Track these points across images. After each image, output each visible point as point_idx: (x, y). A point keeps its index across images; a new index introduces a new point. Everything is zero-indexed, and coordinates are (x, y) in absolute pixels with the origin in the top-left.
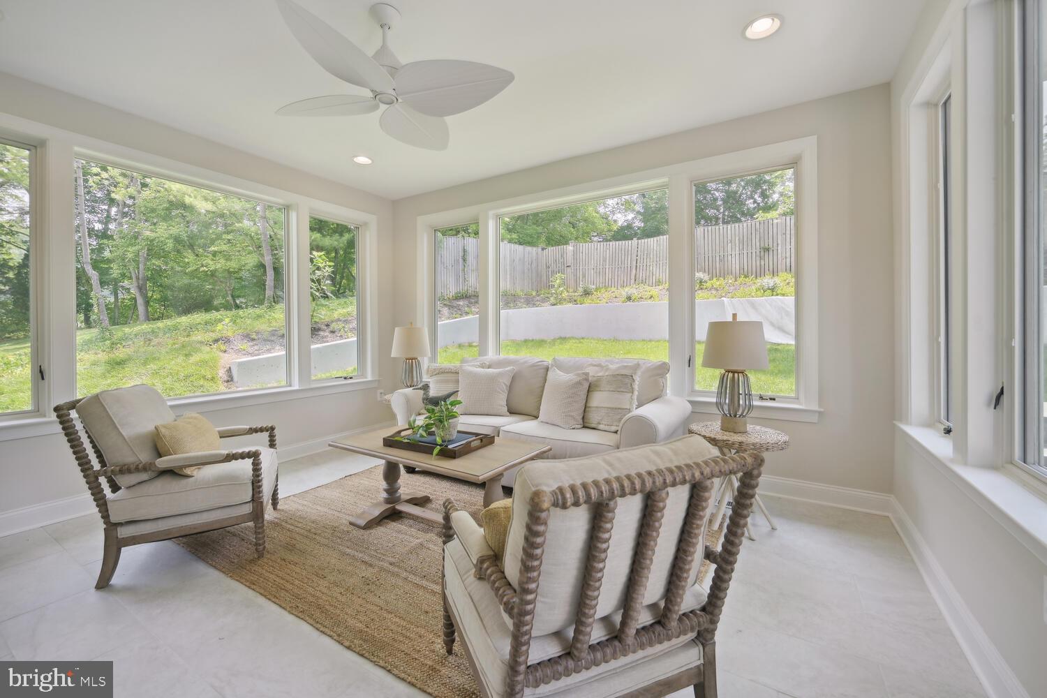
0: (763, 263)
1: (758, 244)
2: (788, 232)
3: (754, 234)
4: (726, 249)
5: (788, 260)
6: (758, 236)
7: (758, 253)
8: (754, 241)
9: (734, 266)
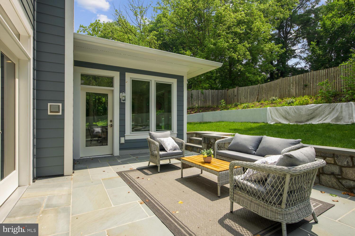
0: (305, 91)
1: (303, 83)
2: (315, 78)
3: (301, 80)
4: (290, 86)
5: (315, 90)
6: (303, 80)
7: (303, 87)
8: (301, 83)
9: (293, 93)
